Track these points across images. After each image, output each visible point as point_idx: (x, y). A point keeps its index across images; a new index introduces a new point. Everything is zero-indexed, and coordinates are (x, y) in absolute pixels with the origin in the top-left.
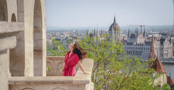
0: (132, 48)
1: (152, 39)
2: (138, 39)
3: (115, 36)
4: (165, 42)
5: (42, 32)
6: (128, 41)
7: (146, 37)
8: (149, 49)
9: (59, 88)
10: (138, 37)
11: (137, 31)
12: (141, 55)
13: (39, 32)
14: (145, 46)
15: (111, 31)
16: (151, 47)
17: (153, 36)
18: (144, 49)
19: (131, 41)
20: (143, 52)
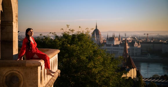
0: (110, 49)
1: (125, 42)
2: (115, 42)
3: (97, 40)
4: (135, 44)
5: (13, 26)
6: (107, 43)
7: (121, 40)
8: (123, 50)
9: (14, 70)
10: (115, 40)
11: (114, 35)
12: (117, 54)
13: (10, 25)
14: (120, 47)
15: (94, 35)
16: (124, 48)
17: (125, 39)
18: (119, 49)
19: (110, 43)
20: (119, 52)
